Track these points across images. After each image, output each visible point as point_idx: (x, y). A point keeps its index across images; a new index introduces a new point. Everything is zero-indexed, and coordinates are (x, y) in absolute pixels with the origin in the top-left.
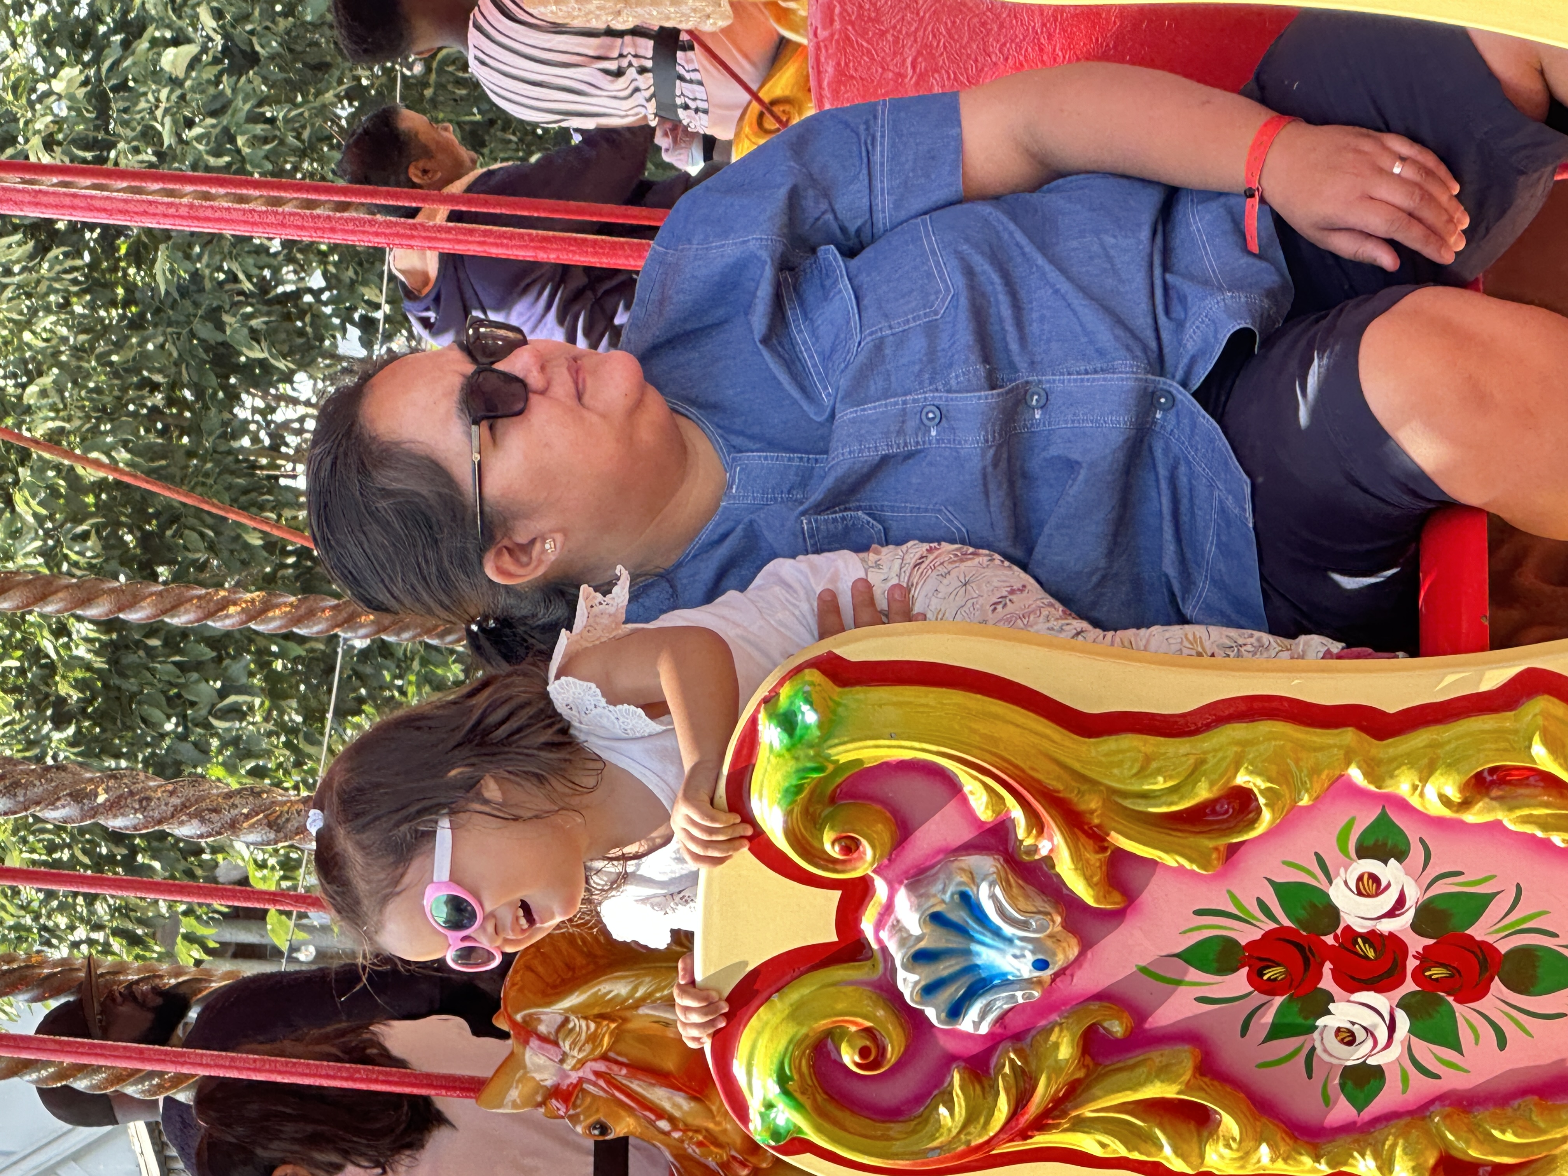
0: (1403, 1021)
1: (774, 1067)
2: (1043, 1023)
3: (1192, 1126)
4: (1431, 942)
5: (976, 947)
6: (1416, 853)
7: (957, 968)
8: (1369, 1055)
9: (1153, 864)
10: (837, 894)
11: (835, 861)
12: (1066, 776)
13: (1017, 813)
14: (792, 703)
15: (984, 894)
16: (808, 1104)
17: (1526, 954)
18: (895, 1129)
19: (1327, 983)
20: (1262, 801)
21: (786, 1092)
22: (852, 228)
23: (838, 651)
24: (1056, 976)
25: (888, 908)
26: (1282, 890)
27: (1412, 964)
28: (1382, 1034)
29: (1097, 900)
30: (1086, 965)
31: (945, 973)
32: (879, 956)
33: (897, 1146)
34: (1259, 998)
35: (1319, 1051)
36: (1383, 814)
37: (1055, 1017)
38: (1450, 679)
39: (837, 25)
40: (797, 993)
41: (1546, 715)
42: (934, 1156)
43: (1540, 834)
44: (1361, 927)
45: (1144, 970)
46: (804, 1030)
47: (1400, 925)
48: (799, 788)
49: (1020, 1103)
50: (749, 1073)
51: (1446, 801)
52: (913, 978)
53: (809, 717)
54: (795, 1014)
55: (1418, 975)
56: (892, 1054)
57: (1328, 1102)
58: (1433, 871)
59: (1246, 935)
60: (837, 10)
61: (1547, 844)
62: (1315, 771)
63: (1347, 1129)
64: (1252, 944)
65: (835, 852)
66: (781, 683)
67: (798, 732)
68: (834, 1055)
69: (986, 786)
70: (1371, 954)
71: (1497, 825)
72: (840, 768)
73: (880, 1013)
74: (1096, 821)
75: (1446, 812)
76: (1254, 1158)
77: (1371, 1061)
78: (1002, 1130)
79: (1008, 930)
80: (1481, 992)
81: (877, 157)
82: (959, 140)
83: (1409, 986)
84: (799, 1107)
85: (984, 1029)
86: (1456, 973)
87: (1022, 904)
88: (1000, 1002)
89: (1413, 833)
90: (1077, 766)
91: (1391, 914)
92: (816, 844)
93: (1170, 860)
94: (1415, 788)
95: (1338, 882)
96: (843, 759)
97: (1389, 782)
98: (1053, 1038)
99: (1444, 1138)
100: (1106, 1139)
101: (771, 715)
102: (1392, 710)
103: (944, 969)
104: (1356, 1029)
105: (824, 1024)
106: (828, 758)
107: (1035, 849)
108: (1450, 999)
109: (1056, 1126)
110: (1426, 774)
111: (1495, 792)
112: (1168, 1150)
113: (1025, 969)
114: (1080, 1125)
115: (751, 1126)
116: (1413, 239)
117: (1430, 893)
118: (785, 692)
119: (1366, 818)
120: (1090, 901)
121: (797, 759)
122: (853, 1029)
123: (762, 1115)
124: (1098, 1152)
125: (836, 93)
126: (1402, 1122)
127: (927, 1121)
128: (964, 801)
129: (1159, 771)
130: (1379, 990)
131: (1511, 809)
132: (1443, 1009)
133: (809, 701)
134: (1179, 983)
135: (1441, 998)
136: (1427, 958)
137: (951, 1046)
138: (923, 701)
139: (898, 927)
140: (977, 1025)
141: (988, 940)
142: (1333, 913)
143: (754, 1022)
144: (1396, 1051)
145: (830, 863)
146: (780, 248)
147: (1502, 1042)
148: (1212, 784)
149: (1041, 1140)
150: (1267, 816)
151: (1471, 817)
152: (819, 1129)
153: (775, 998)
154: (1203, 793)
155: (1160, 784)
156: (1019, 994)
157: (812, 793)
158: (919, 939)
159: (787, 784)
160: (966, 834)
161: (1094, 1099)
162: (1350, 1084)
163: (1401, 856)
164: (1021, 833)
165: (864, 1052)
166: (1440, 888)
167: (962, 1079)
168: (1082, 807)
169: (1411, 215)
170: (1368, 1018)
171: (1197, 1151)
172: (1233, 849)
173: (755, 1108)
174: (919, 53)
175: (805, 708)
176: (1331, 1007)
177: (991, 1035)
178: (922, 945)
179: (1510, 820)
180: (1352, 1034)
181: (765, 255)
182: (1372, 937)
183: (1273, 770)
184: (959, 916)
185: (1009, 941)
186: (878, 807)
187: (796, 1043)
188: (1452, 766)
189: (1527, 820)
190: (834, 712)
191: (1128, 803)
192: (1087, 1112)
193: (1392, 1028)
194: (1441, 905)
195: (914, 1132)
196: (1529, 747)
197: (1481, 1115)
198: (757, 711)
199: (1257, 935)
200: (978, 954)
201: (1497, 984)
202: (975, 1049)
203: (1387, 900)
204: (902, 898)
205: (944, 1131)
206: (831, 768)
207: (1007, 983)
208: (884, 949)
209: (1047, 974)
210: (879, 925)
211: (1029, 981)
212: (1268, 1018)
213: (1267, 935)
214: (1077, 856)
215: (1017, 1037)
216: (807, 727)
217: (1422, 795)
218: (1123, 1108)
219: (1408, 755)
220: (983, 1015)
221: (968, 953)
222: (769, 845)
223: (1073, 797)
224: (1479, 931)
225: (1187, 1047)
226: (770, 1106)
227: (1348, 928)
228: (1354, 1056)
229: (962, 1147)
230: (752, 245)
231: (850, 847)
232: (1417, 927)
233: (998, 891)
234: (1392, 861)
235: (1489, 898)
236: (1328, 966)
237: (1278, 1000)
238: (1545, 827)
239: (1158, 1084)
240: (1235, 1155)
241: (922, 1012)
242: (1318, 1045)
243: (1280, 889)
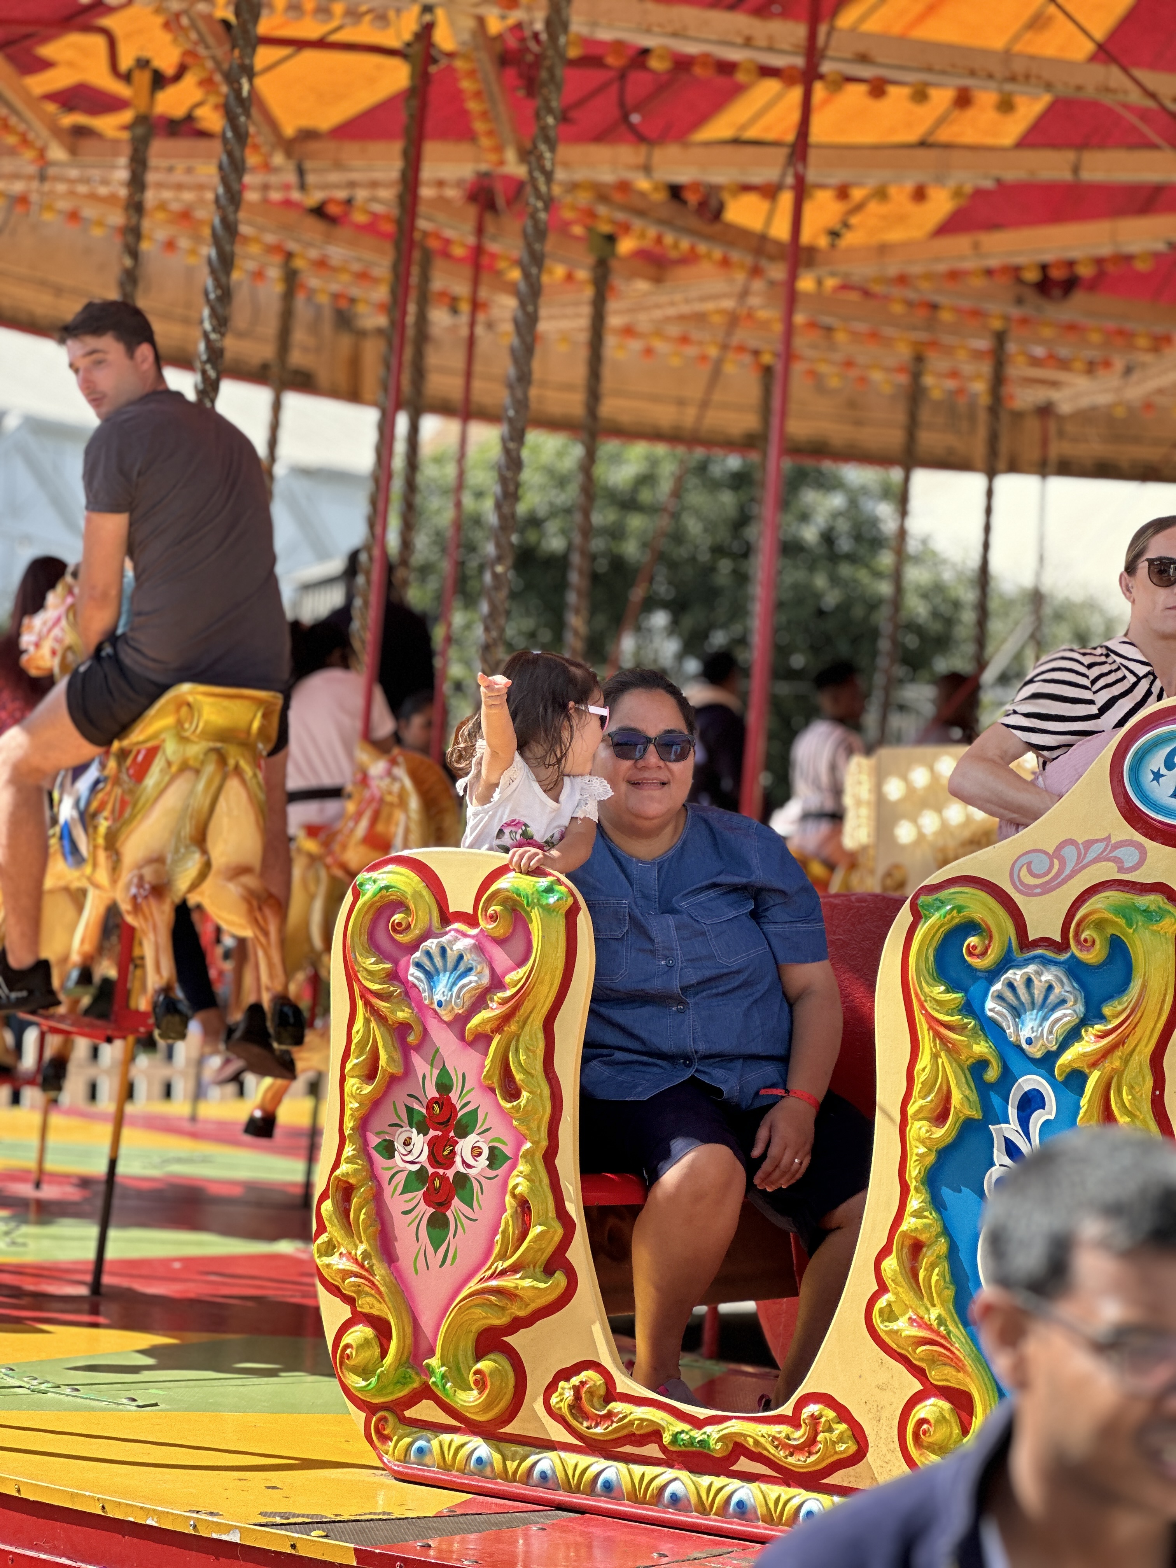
0: (415, 1168)
1: (393, 884)
2: (413, 1005)
3: (367, 1072)
4: (451, 1180)
5: (448, 974)
6: (492, 1173)
7: (438, 966)
8: (399, 1152)
9: (486, 1054)
10: (471, 912)
11: (486, 911)
12: (526, 1014)
13: (509, 993)
14: (558, 892)
15: (472, 978)
16: (376, 899)
17: (445, 1224)
18: (365, 937)
19: (432, 1133)
20: (515, 1103)
21: (381, 889)
22: (767, 914)
23: (581, 912)
24: (435, 1011)
25: (465, 935)
26: (474, 1113)
27: (441, 1171)
28: (409, 1158)
29: (470, 1029)
30: (440, 1024)
31: (436, 961)
32: (443, 931)
33: (357, 939)
34: (425, 1102)
35: (401, 1130)
36: (509, 1158)
37: (416, 1010)
38: (571, 1188)
39: (858, 904)
40: (426, 893)
41: (555, 1232)
42: (352, 956)
43: (500, 1230)
44: (458, 1148)
45: (437, 1050)
46: (409, 897)
47: (459, 1166)
48: (519, 895)
49: (378, 995)
50: (389, 872)
51: (516, 1186)
52: (434, 946)
53: (552, 899)
54: (417, 894)
55: (436, 1174)
56: (399, 937)
57: (378, 1134)
58: (482, 1180)
59: (454, 1096)
60: (863, 904)
61: (495, 1233)
62: (529, 1129)
63: (365, 1143)
64: (449, 1099)
65: (490, 911)
66: (566, 886)
67: (545, 894)
68: (398, 911)
69: (521, 979)
70: (445, 1153)
71: (505, 1211)
72: (528, 913)
73: (417, 932)
74: (505, 1029)
75: (510, 1186)
76: (353, 1101)
77: (396, 1153)
78: (365, 987)
79: (455, 989)
80: (428, 1203)
81: (799, 925)
82: (807, 962)
83: (431, 1170)
84: (375, 895)
85: (410, 978)
86: (437, 1191)
87: (468, 995)
88: (423, 986)
89: (501, 1171)
90: (530, 1020)
91: (464, 1162)
92: (494, 903)
93: (488, 1062)
94: (521, 1173)
95: (478, 1138)
96: (533, 915)
97: (524, 1161)
98: (407, 1009)
99: (361, 1187)
100: (361, 1033)
101: (552, 883)
102: (557, 1162)
103: (438, 960)
104: (411, 1146)
105: (412, 905)
106: (533, 908)
107: (492, 1000)
108: (425, 1189)
109: (366, 1011)
110: (528, 1178)
111: (519, 1209)
112: (356, 1061)
113: (437, 997)
114: (367, 1021)
115: (365, 873)
116: (766, 1166)
117: (473, 1179)
118: (563, 889)
119: (507, 1150)
120: (469, 1026)
121: (533, 894)
122: (410, 919)
123: (371, 878)
124: (355, 1030)
125: (826, 904)
126: (368, 1167)
127: (368, 952)
128: (514, 969)
129: (528, 1057)
130: (429, 1157)
131: (512, 1216)
132: (420, 1186)
133: (559, 899)
134: (432, 1066)
135: (424, 1185)
136: (444, 1178)
137: (403, 962)
138: (559, 951)
139: (456, 939)
140: (412, 975)
141: (451, 980)
142: (464, 1135)
143: (412, 875)
144: (401, 1164)
145: (486, 909)
146: (756, 885)
147: (405, 1213)
148: (522, 1081)
149: (360, 1004)
150: (509, 1105)
151: (508, 1199)
152: (364, 904)
153: (424, 884)
154: (518, 1077)
155: (522, 1057)
156: (426, 994)
157: (516, 901)
158: (452, 949)
159: (521, 889)
160: (499, 970)
161: (379, 1029)
162: (386, 1143)
163: (490, 1166)
164: (500, 995)
165: (399, 924)
166: (476, 1185)
167: (387, 968)
168: (512, 1022)
169: (777, 1166)
170: (416, 1152)
171: (355, 1074)
172: (493, 1090)
173: (374, 875)
174: (844, 942)
175: (556, 898)
176: (421, 1135)
177: (408, 981)
178: (449, 950)
179: (507, 1216)
180: (409, 1144)
181: (753, 878)
182: (453, 1153)
183: (529, 1108)
184: (462, 968)
185: (451, 990)
186: (511, 930)
187: (404, 894)
188: (532, 1190)
189: (507, 1224)
190: (554, 911)
191: (514, 1043)
192: (373, 1024)
193: (412, 1163)
194: (468, 1186)
195: (363, 945)
196: (540, 1225)
197: (372, 1205)
198: (554, 876)
199: (454, 1101)
200: (444, 976)
201: (432, 1210)
202: (401, 974)
203: (470, 1160)
204: (470, 941)
205: (364, 960)
206: (529, 909)
207: (431, 988)
208: (446, 933)
209: (435, 1006)
210: (457, 931)
211: (432, 998)
212: (416, 1106)
213: (453, 1106)
214: (489, 1020)
215: (407, 994)
216: (547, 898)
217: (518, 1176)
218: (375, 1040)
219: (536, 1170)
220: (417, 978)
221: (445, 970)
222: (493, 882)
223: (516, 1019)
224: (456, 1202)
225: (402, 1070)
226: (375, 882)
227: (457, 1143)
228: (399, 1145)
229: (356, 969)
230: (757, 872)
231: (493, 918)
232: (458, 1173)
233: (473, 985)
234: (488, 1162)
235: (471, 1206)
236: (440, 1133)
237: (424, 1111)
238: (504, 1232)
239: (386, 1057)
240: (354, 1092)
241: (418, 950)
242: (404, 1129)
243: (475, 1111)
